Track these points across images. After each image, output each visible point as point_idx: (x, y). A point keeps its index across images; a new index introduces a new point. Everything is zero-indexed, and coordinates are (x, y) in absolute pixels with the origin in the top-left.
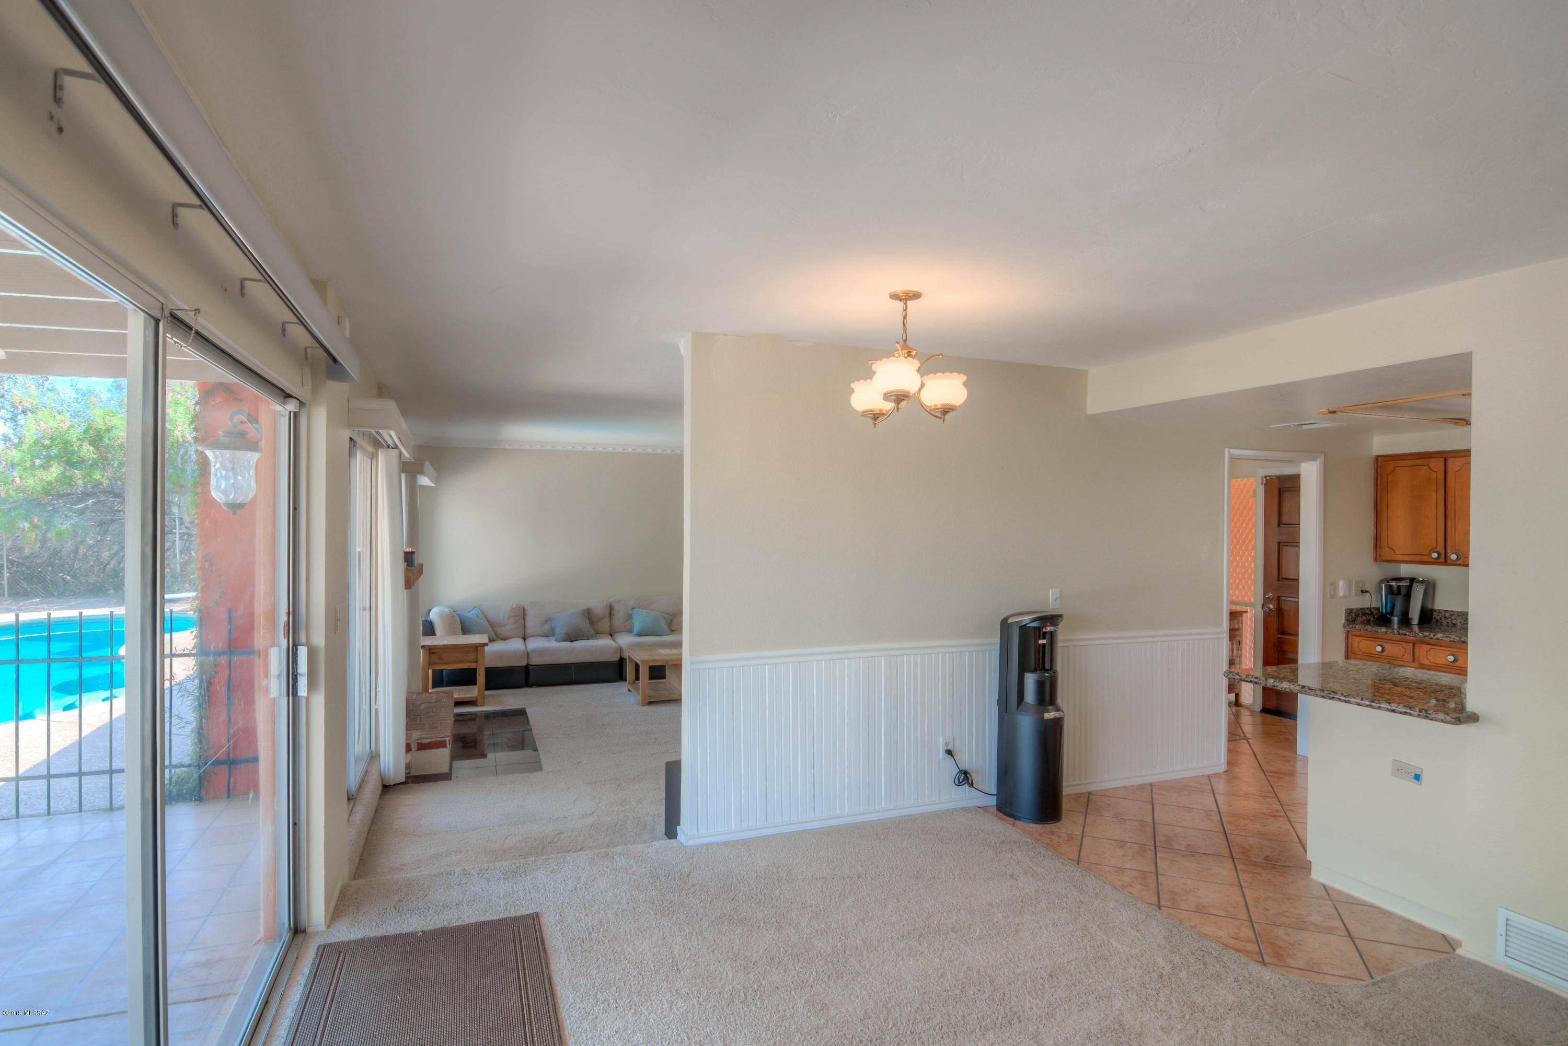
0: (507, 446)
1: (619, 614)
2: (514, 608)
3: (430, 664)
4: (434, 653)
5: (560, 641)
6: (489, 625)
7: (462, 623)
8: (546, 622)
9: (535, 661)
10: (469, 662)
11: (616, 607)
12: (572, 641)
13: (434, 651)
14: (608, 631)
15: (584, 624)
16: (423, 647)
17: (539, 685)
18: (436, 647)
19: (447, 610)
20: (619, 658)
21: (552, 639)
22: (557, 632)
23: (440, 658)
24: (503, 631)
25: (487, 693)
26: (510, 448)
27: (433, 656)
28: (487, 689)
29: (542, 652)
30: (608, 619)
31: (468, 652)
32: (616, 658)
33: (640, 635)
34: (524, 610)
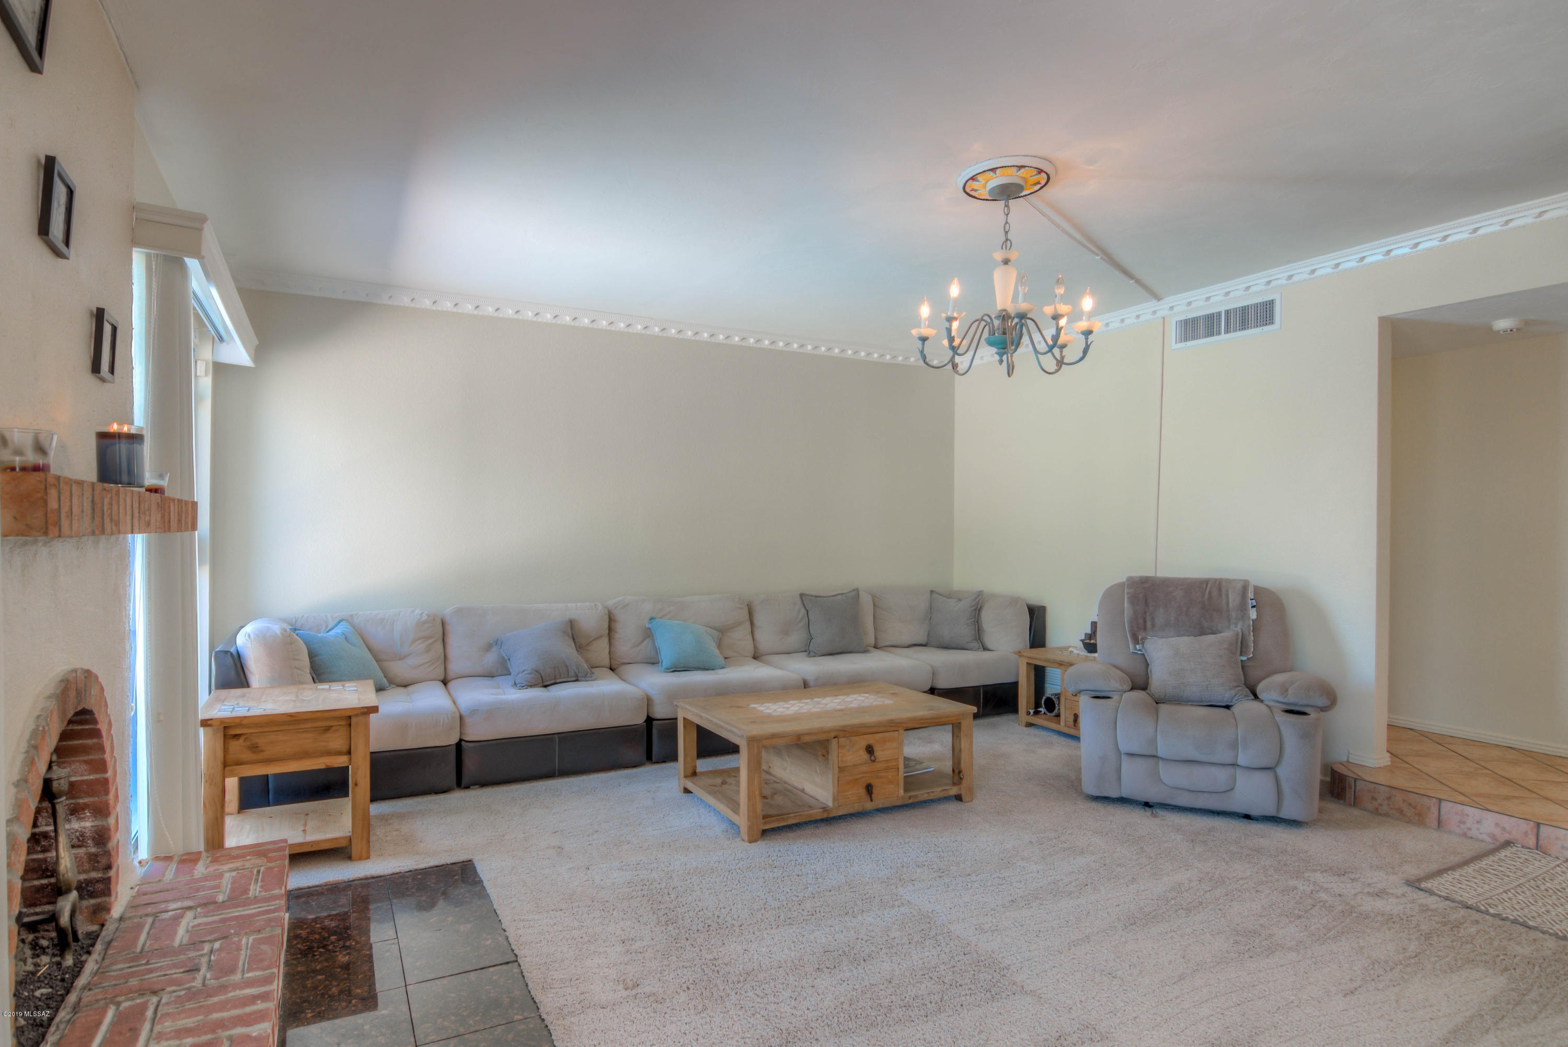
0: (405, 301)
1: (628, 632)
2: (425, 622)
3: (227, 764)
4: (237, 736)
5: (522, 687)
6: (370, 656)
7: (312, 656)
8: (488, 647)
9: (477, 732)
10: (329, 753)
11: (620, 616)
12: (546, 686)
13: (238, 732)
14: (607, 663)
15: (567, 651)
16: (205, 723)
17: (483, 784)
18: (241, 722)
19: (277, 628)
20: (644, 718)
21: (505, 681)
22: (514, 668)
23: (254, 748)
24: (400, 669)
25: (376, 809)
26: (412, 305)
27: (235, 745)
28: (373, 800)
29: (491, 712)
30: (605, 640)
31: (328, 729)
32: (640, 720)
33: (676, 669)
34: (443, 624)
